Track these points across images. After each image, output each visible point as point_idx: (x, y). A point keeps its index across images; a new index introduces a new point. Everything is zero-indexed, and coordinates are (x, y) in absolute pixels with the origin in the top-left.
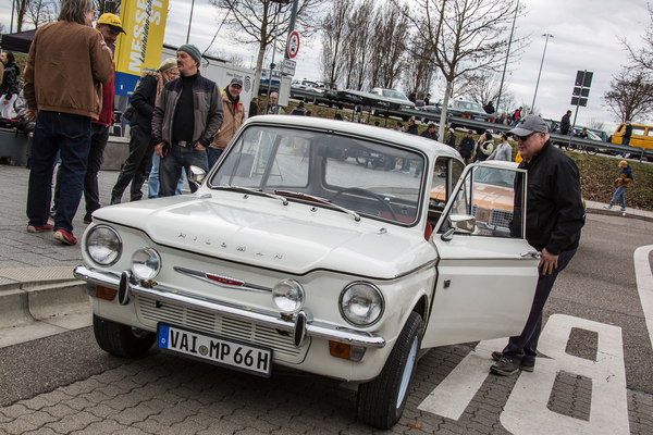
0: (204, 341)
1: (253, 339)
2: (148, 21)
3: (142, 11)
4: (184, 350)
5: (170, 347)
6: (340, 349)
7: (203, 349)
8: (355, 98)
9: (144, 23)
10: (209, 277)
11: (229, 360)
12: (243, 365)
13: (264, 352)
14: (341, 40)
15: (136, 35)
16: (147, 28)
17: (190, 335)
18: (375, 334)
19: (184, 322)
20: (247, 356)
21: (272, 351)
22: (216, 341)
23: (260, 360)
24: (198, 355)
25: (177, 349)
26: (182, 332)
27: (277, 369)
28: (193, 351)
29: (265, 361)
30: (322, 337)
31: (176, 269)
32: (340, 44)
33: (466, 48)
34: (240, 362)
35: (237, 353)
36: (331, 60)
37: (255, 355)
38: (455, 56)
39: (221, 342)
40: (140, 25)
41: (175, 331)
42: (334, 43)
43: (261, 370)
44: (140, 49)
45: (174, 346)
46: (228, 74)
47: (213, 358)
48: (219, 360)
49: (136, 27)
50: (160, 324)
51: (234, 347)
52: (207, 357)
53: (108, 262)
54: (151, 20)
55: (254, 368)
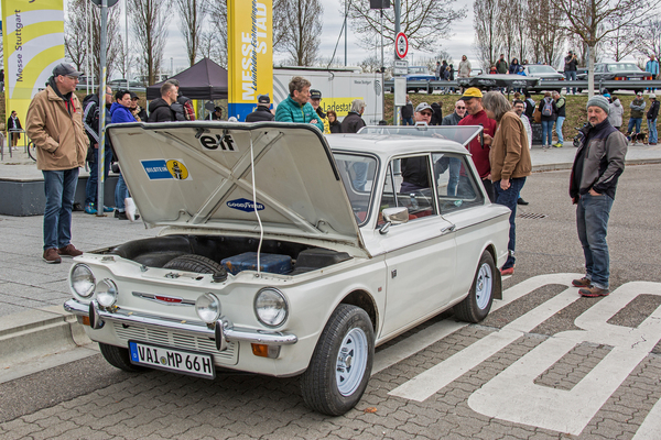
0: (162, 353)
1: (197, 348)
2: (254, 52)
3: (247, 44)
4: (150, 362)
5: (140, 361)
6: (260, 349)
7: (162, 358)
8: (488, 82)
9: (252, 54)
10: (158, 298)
11: (183, 367)
12: (193, 370)
13: (206, 357)
14: (494, 21)
15: (245, 67)
16: (254, 58)
17: (152, 348)
18: (285, 332)
19: (147, 338)
20: (195, 362)
21: (212, 357)
22: (171, 352)
23: (205, 365)
24: (161, 365)
25: (145, 361)
26: (146, 347)
27: (219, 370)
28: (157, 362)
29: (208, 365)
30: (246, 340)
31: (135, 294)
32: (494, 26)
33: (604, 9)
34: (198, 370)
35: (187, 361)
36: (487, 44)
37: (200, 360)
38: (593, 20)
39: (175, 352)
40: (247, 57)
41: (141, 346)
42: (487, 26)
43: (207, 373)
44: (250, 79)
45: (143, 359)
46: (356, 82)
47: (172, 367)
48: (176, 368)
49: (244, 60)
50: (130, 342)
51: (184, 355)
52: (167, 366)
53: (88, 294)
54: (257, 50)
55: (201, 372)
